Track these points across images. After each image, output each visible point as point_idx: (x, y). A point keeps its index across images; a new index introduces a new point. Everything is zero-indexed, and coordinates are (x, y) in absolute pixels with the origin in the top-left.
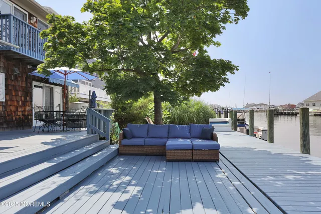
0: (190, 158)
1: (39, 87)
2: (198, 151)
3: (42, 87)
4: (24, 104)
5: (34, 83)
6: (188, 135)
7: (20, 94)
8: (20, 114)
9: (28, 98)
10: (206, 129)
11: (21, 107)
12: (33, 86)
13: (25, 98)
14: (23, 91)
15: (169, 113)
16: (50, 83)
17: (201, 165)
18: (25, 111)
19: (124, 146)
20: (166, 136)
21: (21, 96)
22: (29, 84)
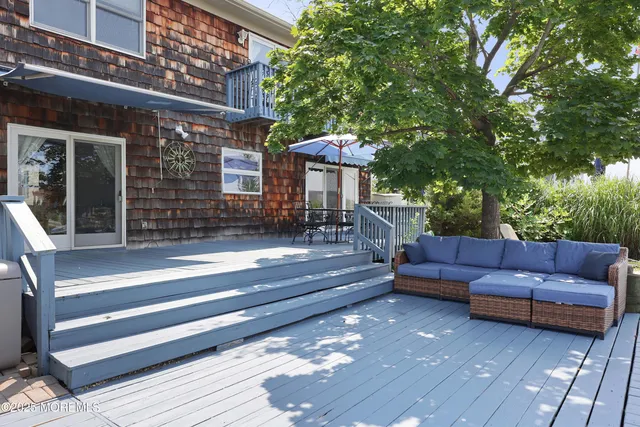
0: (523, 318)
1: (316, 170)
2: (544, 305)
3: (321, 170)
4: (292, 198)
5: (309, 165)
6: (549, 265)
7: (285, 182)
8: (285, 213)
9: (298, 189)
10: (596, 255)
11: (287, 202)
12: (307, 169)
13: (294, 189)
14: (290, 178)
15: (567, 214)
16: (329, 163)
17: (547, 338)
18: (292, 209)
19: (405, 277)
20: (495, 263)
21: (288, 186)
22: (300, 167)
